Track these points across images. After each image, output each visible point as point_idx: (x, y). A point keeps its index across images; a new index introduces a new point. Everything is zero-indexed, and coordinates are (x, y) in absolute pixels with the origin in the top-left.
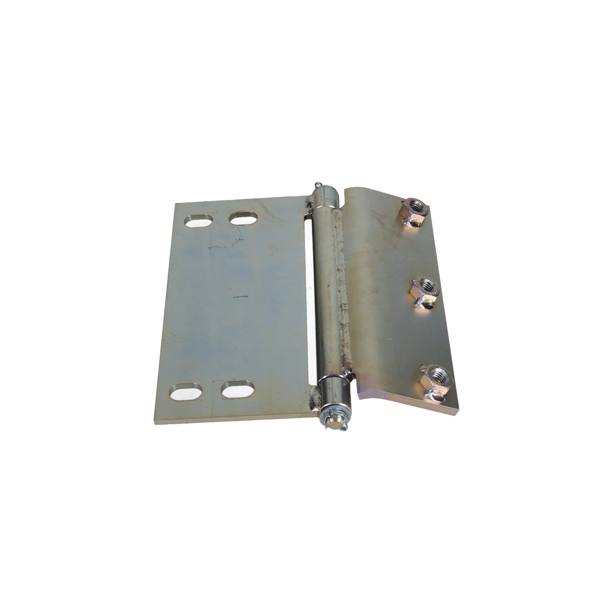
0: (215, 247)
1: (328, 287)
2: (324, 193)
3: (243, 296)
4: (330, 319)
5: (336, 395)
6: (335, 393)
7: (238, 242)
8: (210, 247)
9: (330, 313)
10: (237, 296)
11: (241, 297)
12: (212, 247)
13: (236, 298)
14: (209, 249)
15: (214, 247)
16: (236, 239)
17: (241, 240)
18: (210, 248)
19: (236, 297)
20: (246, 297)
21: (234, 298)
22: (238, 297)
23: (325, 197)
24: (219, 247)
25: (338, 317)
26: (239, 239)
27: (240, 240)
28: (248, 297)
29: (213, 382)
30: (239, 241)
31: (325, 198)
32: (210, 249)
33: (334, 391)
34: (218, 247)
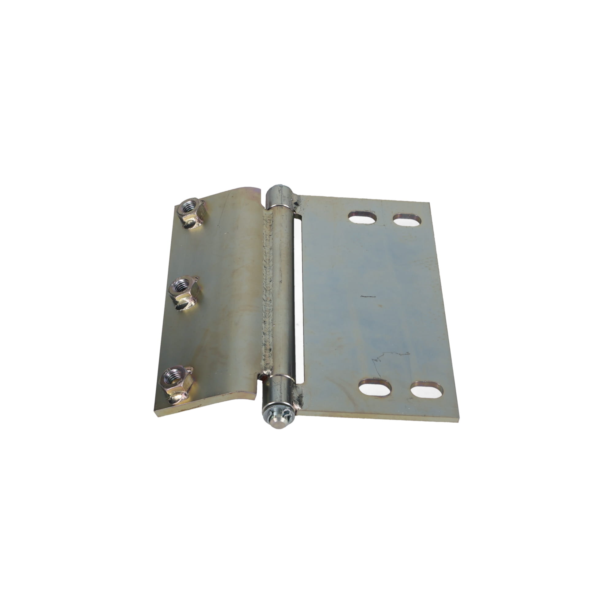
0: (402, 355)
1: (281, 281)
2: (281, 393)
3: (365, 297)
4: (281, 250)
5: (279, 191)
6: (279, 192)
7: (378, 358)
8: (407, 354)
9: (281, 256)
11: (368, 297)
13: (373, 296)
15: (404, 355)
16: (380, 361)
17: (376, 359)
18: (408, 354)
20: (363, 296)
21: (375, 296)
22: (371, 297)
23: (280, 388)
24: (397, 354)
25: (273, 254)
26: (377, 361)
28: (361, 295)
31: (280, 385)
32: (408, 352)
34: (400, 354)
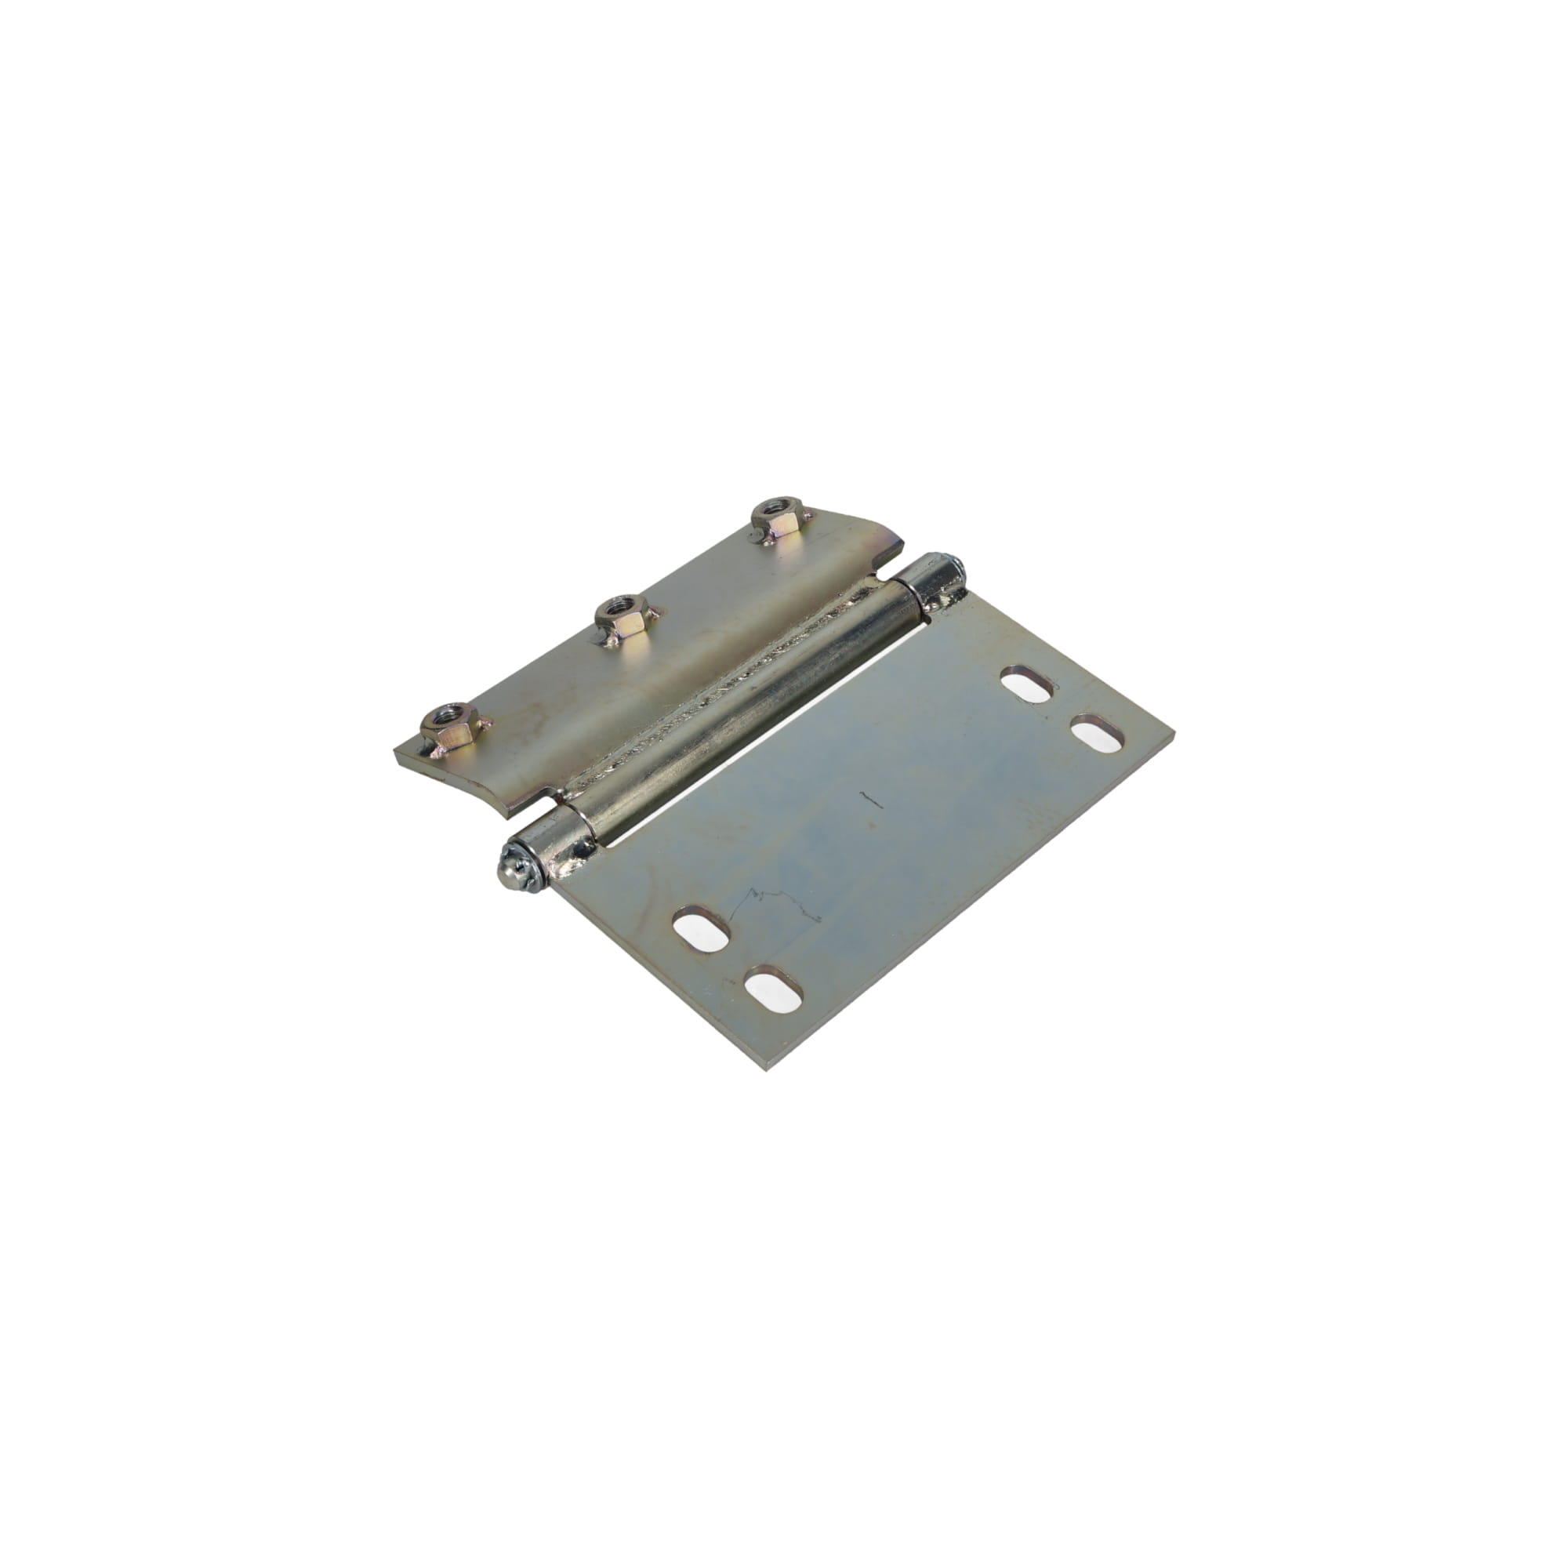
0: (806, 915)
3: (867, 798)
5: (932, 562)
7: (763, 893)
8: (816, 920)
10: (875, 806)
11: (871, 800)
12: (813, 918)
13: (880, 805)
14: (822, 920)
15: (809, 917)
16: (761, 899)
18: (818, 920)
20: (864, 794)
22: (875, 803)
24: (802, 908)
26: (755, 896)
28: (863, 791)
29: (1047, 718)
30: (757, 892)
32: (819, 918)
33: (926, 568)
34: (804, 912)
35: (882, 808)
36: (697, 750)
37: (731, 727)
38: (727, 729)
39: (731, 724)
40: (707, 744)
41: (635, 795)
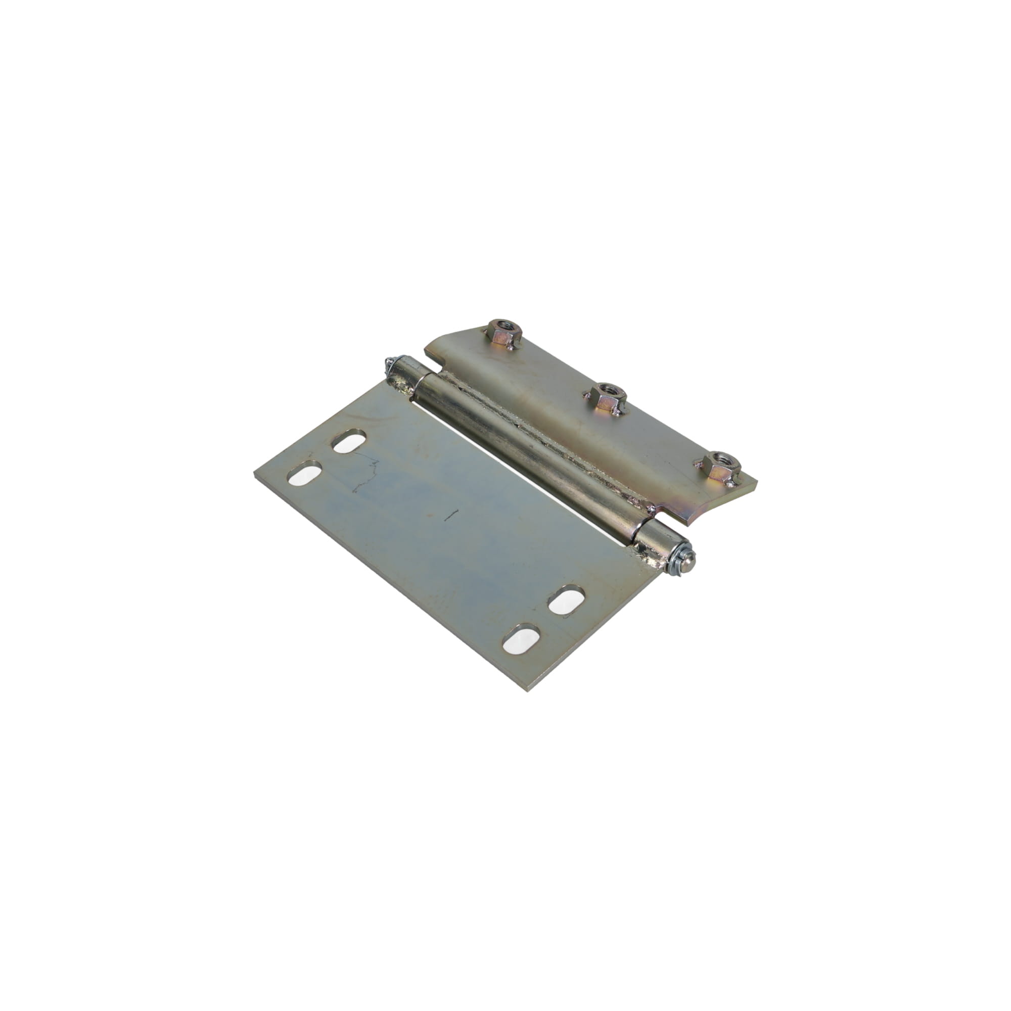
0: (358, 486)
3: (454, 513)
5: (670, 536)
7: (375, 466)
10: (446, 517)
11: (452, 515)
12: (356, 489)
14: (354, 493)
16: (371, 466)
18: (355, 491)
19: (447, 519)
20: (456, 512)
22: (449, 517)
24: (364, 484)
26: (373, 463)
27: (375, 463)
28: (459, 511)
30: (376, 465)
34: (361, 485)
35: (445, 520)
36: (480, 426)
37: (501, 440)
38: (499, 439)
39: (503, 440)
40: (486, 430)
41: (442, 402)
